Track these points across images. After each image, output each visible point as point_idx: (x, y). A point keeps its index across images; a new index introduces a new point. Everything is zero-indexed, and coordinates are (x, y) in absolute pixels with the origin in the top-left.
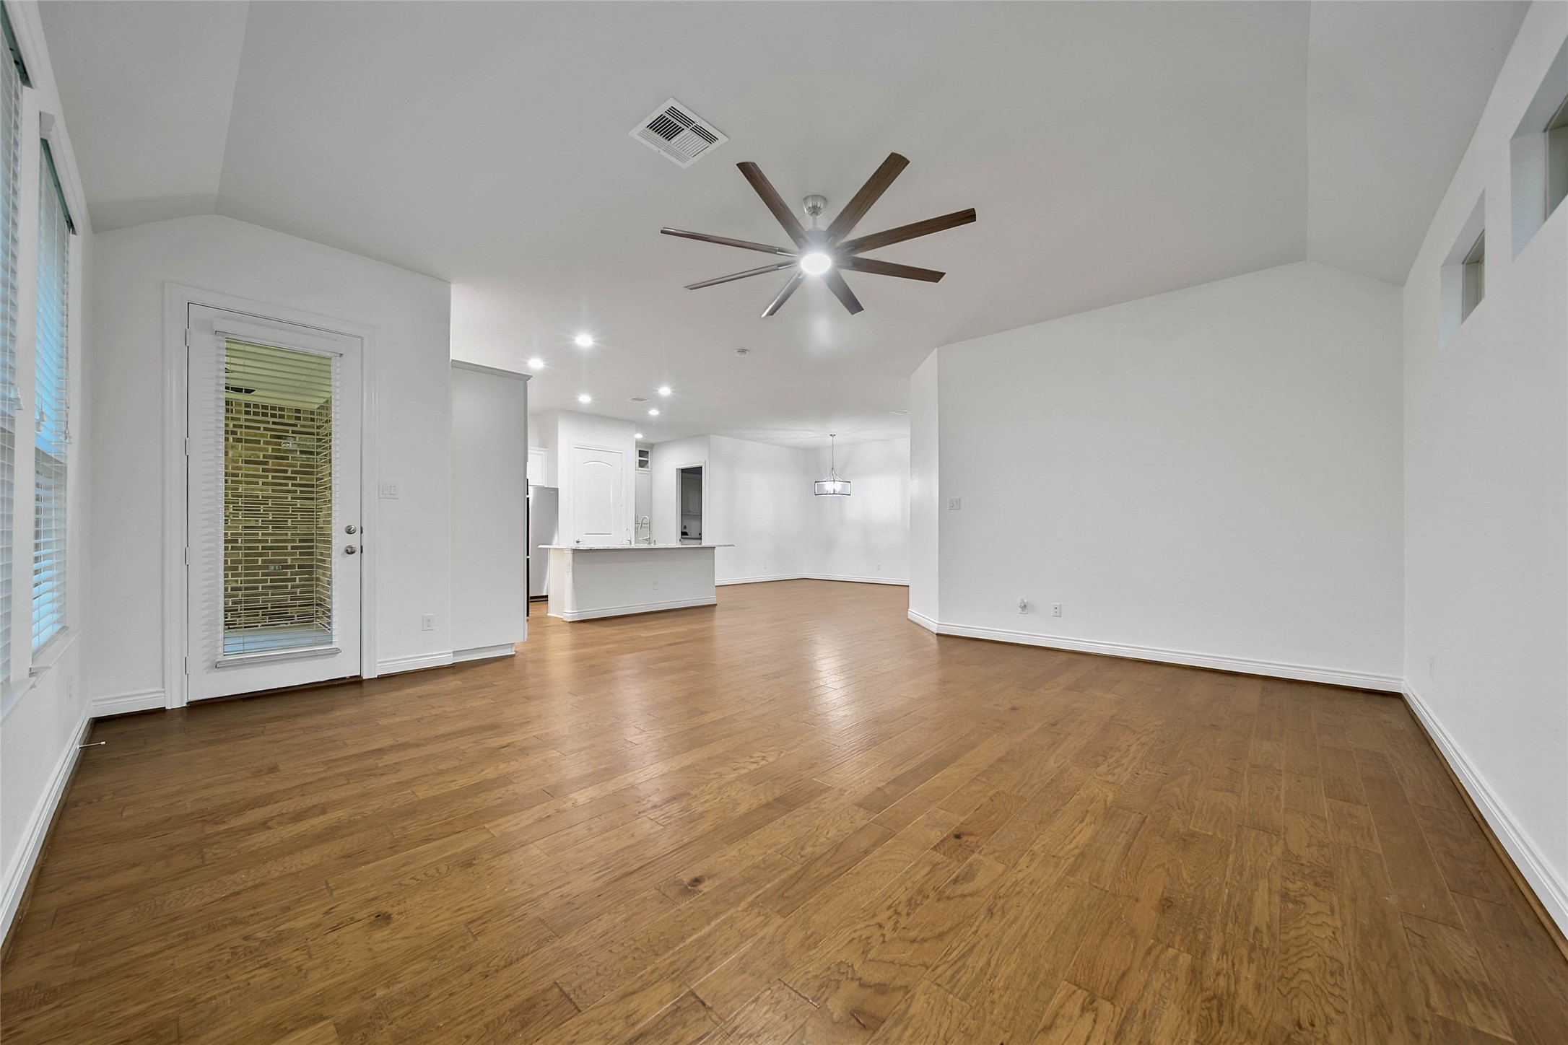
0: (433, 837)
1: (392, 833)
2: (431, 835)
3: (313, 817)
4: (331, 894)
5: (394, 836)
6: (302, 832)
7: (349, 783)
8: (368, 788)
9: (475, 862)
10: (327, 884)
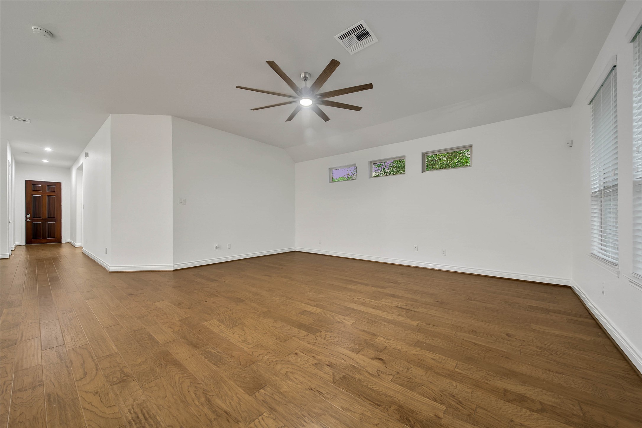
0: (473, 344)
1: (485, 355)
2: (472, 345)
3: (513, 392)
4: (520, 350)
5: (485, 354)
6: (522, 385)
7: (477, 406)
8: (470, 391)
9: (471, 330)
10: (521, 354)
